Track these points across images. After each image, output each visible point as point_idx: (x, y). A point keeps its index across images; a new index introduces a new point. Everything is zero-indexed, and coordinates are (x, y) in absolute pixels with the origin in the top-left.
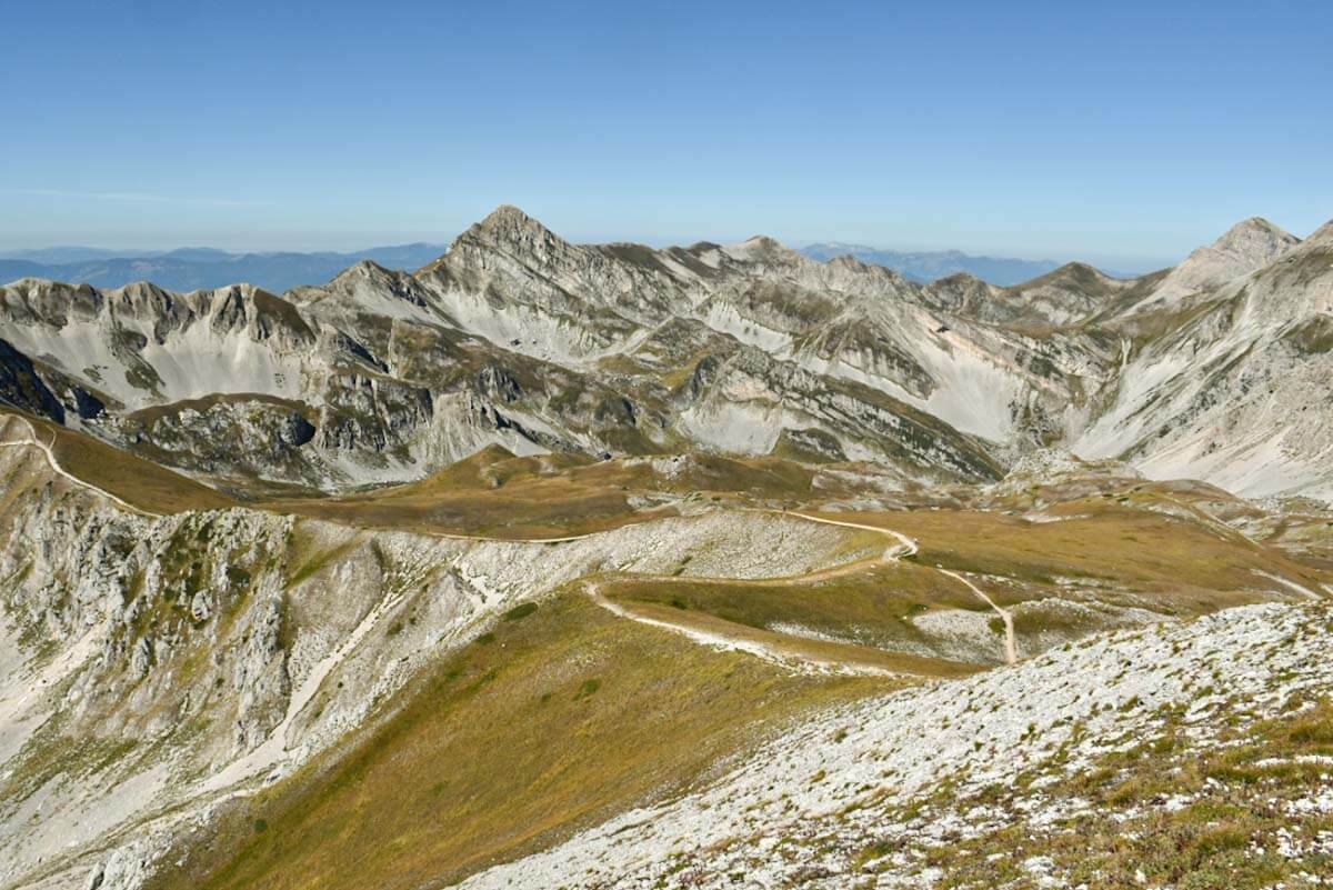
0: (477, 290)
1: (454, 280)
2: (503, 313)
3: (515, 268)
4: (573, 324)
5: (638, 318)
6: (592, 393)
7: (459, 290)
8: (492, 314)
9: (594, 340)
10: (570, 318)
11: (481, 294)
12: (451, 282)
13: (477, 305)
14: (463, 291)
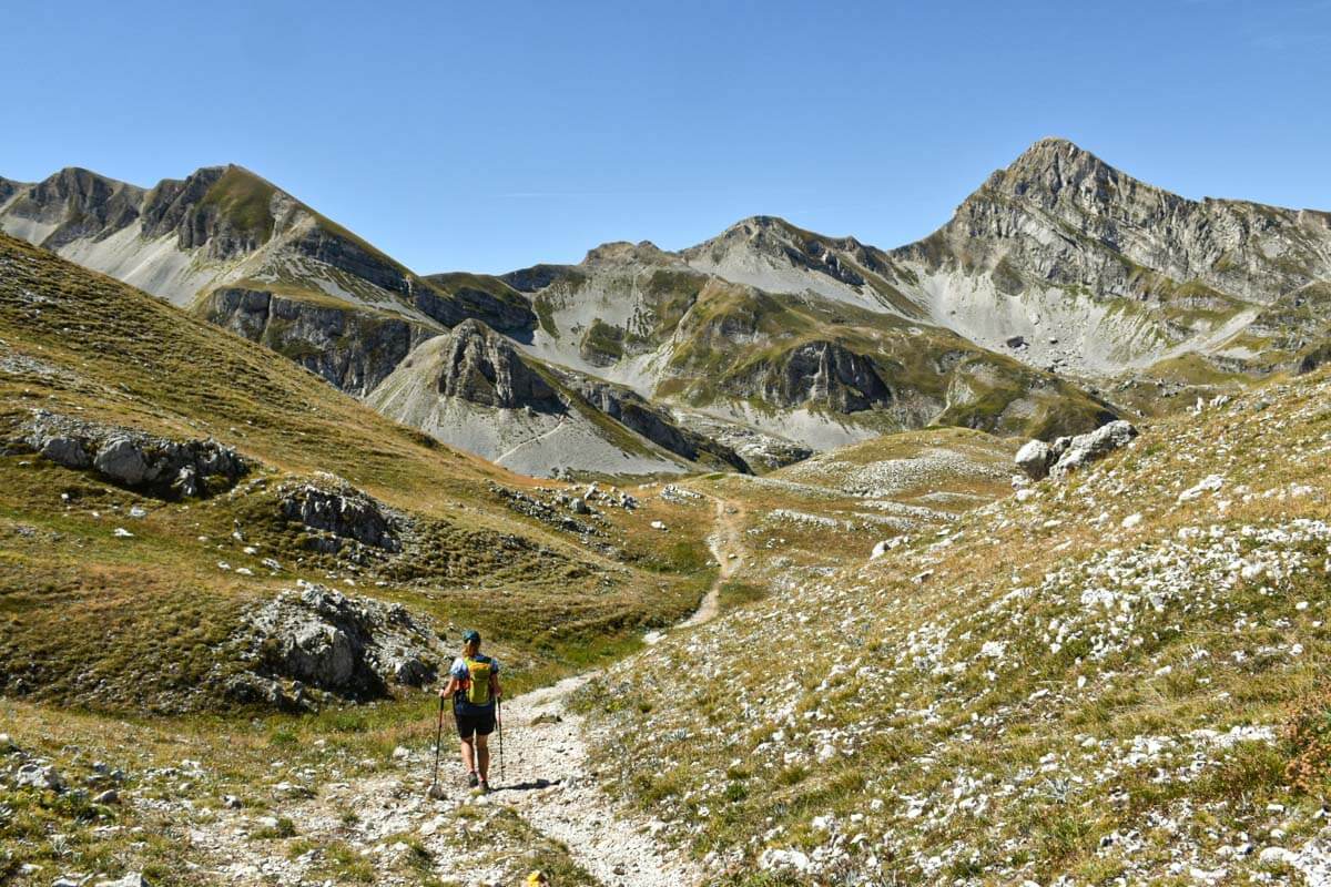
0: (983, 268)
1: (951, 254)
2: (1016, 300)
3: (1045, 231)
4: (1131, 311)
5: (1247, 293)
6: (1040, 400)
7: (954, 269)
8: (995, 301)
9: (1159, 334)
10: (1129, 302)
11: (988, 274)
12: (946, 259)
13: (974, 290)
14: (960, 271)
